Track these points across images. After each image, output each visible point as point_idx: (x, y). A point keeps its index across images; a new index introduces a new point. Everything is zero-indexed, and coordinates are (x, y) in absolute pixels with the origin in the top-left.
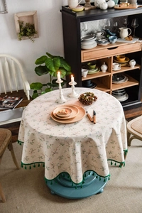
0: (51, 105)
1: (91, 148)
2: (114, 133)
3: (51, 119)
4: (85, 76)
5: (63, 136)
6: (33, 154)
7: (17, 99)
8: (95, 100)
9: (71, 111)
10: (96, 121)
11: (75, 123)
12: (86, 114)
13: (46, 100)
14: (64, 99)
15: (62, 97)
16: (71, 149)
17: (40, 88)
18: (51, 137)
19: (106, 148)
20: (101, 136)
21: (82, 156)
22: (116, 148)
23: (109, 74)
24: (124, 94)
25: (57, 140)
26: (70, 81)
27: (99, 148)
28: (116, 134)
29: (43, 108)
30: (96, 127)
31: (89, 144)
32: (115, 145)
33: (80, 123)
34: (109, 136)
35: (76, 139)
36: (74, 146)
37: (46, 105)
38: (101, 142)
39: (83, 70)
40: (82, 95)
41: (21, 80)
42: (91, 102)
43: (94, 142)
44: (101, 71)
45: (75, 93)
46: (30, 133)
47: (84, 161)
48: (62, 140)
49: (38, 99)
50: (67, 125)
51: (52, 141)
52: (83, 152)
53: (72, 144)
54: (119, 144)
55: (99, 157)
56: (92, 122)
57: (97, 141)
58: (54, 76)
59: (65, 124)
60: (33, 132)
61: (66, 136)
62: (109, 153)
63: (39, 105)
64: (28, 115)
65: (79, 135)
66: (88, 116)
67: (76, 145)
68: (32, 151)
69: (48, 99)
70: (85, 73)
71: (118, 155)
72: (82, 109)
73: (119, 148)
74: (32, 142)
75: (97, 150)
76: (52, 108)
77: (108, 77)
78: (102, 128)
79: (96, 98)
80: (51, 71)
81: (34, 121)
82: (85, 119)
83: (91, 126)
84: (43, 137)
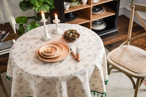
0: (36, 43)
1: (76, 85)
2: (96, 69)
3: (37, 58)
4: (67, 9)
5: (50, 75)
6: (22, 91)
7: (4, 32)
8: (78, 37)
9: (56, 49)
10: (80, 58)
11: (61, 61)
12: (70, 51)
13: (31, 37)
14: (49, 36)
15: (47, 34)
16: (57, 87)
17: (26, 22)
18: (38, 77)
19: (90, 82)
20: (85, 73)
21: (68, 92)
22: (98, 82)
23: (89, 6)
24: (102, 23)
25: (44, 79)
26: (54, 19)
27: (83, 84)
28: (98, 70)
29: (29, 46)
30: (80, 65)
31: (74, 81)
32: (97, 79)
33: (65, 61)
34: (92, 72)
35: (62, 78)
36: (61, 84)
37: (32, 42)
38: (85, 80)
39: (65, 3)
40: (66, 33)
41: (6, 13)
42: (75, 40)
43: (79, 80)
44: (82, 3)
45: (59, 29)
46: (18, 73)
47: (70, 95)
48: (49, 79)
49: (24, 36)
50: (53, 64)
51: (39, 81)
52: (69, 88)
53: (59, 83)
54: (101, 78)
55: (83, 91)
56: (77, 60)
57: (81, 79)
58: (38, 11)
59: (51, 63)
60: (21, 72)
61: (52, 76)
62: (92, 85)
63: (25, 43)
64: (15, 54)
65: (65, 74)
66: (72, 54)
67: (62, 83)
68: (21, 88)
69: (34, 36)
70: (67, 6)
71: (100, 87)
72: (66, 46)
73: (101, 81)
74: (20, 80)
75: (82, 87)
76: (38, 46)
77: (88, 9)
78: (86, 66)
79: (78, 35)
80: (36, 7)
81: (21, 60)
82: (69, 57)
83: (75, 64)
84: (30, 77)
